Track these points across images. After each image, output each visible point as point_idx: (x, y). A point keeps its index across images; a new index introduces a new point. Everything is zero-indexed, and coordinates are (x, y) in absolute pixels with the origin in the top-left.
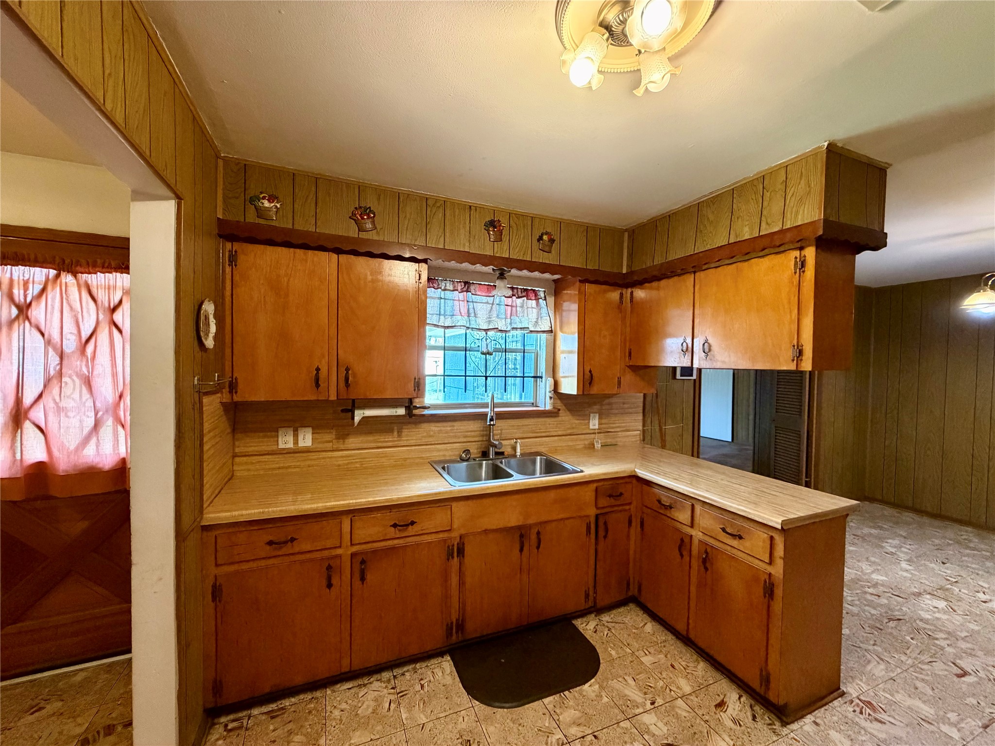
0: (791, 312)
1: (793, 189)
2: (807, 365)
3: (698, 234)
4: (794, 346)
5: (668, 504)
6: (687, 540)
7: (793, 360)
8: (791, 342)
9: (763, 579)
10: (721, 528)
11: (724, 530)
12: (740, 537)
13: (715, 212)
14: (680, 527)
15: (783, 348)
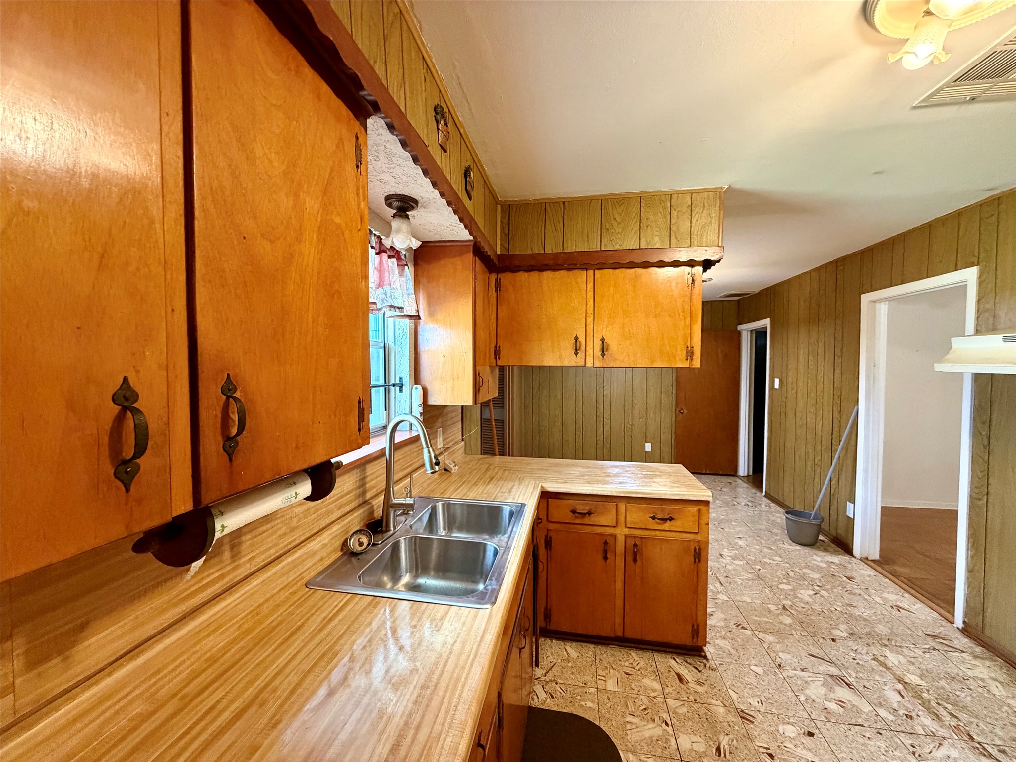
0: (685, 319)
1: (697, 216)
2: (697, 363)
3: (604, 231)
4: (687, 347)
5: (586, 512)
6: (610, 541)
7: (687, 359)
8: (685, 344)
9: (693, 548)
10: (650, 517)
11: (654, 518)
12: (671, 519)
13: (623, 214)
14: (603, 531)
15: (679, 349)
